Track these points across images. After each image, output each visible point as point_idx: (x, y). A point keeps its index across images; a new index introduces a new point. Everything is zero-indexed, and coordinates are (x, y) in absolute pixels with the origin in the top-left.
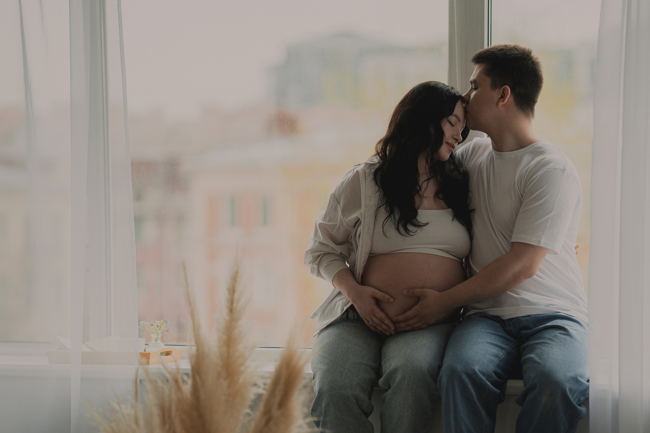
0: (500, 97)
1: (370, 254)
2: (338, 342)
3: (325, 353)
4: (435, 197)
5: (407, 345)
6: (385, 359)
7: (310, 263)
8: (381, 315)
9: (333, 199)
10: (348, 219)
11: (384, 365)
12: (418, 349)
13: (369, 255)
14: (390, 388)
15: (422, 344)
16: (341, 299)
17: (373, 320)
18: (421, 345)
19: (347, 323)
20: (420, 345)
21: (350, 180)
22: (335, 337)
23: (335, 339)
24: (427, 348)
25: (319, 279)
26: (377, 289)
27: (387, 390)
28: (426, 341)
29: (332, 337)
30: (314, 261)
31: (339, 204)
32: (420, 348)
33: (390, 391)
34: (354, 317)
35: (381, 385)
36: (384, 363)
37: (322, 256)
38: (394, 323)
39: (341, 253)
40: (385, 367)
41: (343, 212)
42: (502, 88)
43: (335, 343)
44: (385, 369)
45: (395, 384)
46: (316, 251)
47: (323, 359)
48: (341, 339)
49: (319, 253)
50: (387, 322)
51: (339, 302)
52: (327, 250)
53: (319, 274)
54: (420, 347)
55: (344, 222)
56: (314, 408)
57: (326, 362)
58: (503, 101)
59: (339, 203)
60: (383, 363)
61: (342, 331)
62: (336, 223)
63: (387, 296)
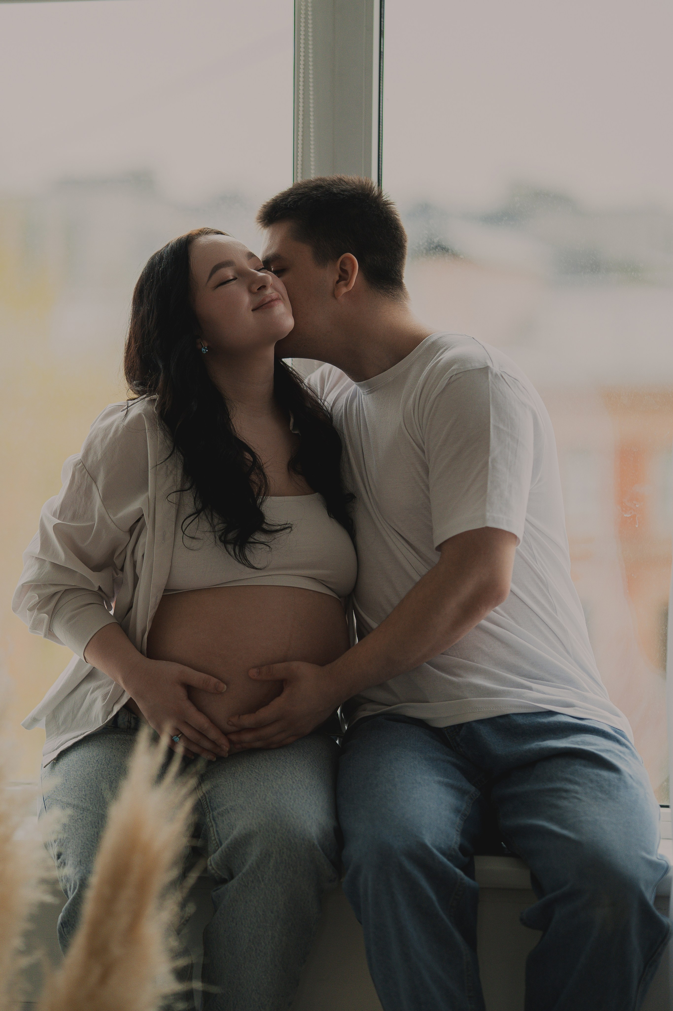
0: (337, 278)
1: (165, 590)
2: (108, 777)
3: (84, 800)
4: (289, 469)
5: (263, 783)
6: (215, 813)
7: (31, 609)
8: (200, 720)
9: (81, 472)
10: (120, 514)
11: (214, 825)
12: (290, 792)
13: (163, 593)
14: (232, 877)
15: (296, 780)
16: (99, 687)
17: (181, 733)
18: (293, 782)
19: (119, 735)
20: (291, 783)
21: (119, 433)
22: (99, 766)
23: (99, 770)
24: (307, 789)
25: (50, 642)
26: (188, 666)
27: (224, 881)
28: (301, 774)
29: (91, 766)
30: (42, 605)
31: (95, 483)
32: (294, 789)
33: (234, 882)
34: (129, 722)
35: (213, 869)
36: (213, 822)
37: (60, 594)
38: (226, 734)
39: (100, 588)
40: (217, 831)
41: (105, 499)
42: (338, 260)
43: (101, 779)
44: (218, 834)
45: (247, 867)
46: (45, 586)
47: (82, 814)
48: (114, 770)
49: (53, 590)
50: (213, 734)
51: (92, 692)
52: (73, 582)
53: (50, 633)
54: (294, 787)
55: (109, 521)
56: (68, 920)
57: (90, 819)
58: (347, 285)
59: (95, 480)
60: (211, 822)
61: (111, 752)
62: (93, 523)
63: (214, 680)
